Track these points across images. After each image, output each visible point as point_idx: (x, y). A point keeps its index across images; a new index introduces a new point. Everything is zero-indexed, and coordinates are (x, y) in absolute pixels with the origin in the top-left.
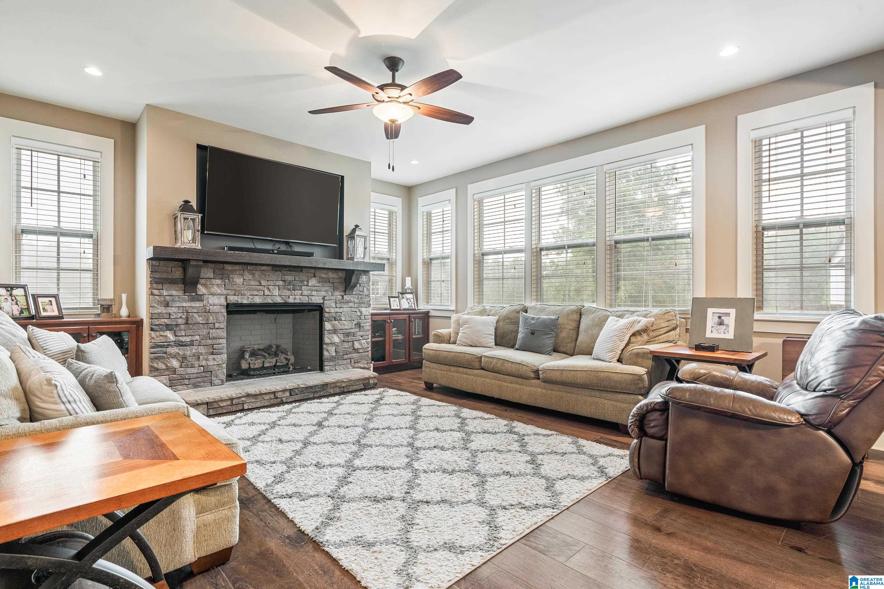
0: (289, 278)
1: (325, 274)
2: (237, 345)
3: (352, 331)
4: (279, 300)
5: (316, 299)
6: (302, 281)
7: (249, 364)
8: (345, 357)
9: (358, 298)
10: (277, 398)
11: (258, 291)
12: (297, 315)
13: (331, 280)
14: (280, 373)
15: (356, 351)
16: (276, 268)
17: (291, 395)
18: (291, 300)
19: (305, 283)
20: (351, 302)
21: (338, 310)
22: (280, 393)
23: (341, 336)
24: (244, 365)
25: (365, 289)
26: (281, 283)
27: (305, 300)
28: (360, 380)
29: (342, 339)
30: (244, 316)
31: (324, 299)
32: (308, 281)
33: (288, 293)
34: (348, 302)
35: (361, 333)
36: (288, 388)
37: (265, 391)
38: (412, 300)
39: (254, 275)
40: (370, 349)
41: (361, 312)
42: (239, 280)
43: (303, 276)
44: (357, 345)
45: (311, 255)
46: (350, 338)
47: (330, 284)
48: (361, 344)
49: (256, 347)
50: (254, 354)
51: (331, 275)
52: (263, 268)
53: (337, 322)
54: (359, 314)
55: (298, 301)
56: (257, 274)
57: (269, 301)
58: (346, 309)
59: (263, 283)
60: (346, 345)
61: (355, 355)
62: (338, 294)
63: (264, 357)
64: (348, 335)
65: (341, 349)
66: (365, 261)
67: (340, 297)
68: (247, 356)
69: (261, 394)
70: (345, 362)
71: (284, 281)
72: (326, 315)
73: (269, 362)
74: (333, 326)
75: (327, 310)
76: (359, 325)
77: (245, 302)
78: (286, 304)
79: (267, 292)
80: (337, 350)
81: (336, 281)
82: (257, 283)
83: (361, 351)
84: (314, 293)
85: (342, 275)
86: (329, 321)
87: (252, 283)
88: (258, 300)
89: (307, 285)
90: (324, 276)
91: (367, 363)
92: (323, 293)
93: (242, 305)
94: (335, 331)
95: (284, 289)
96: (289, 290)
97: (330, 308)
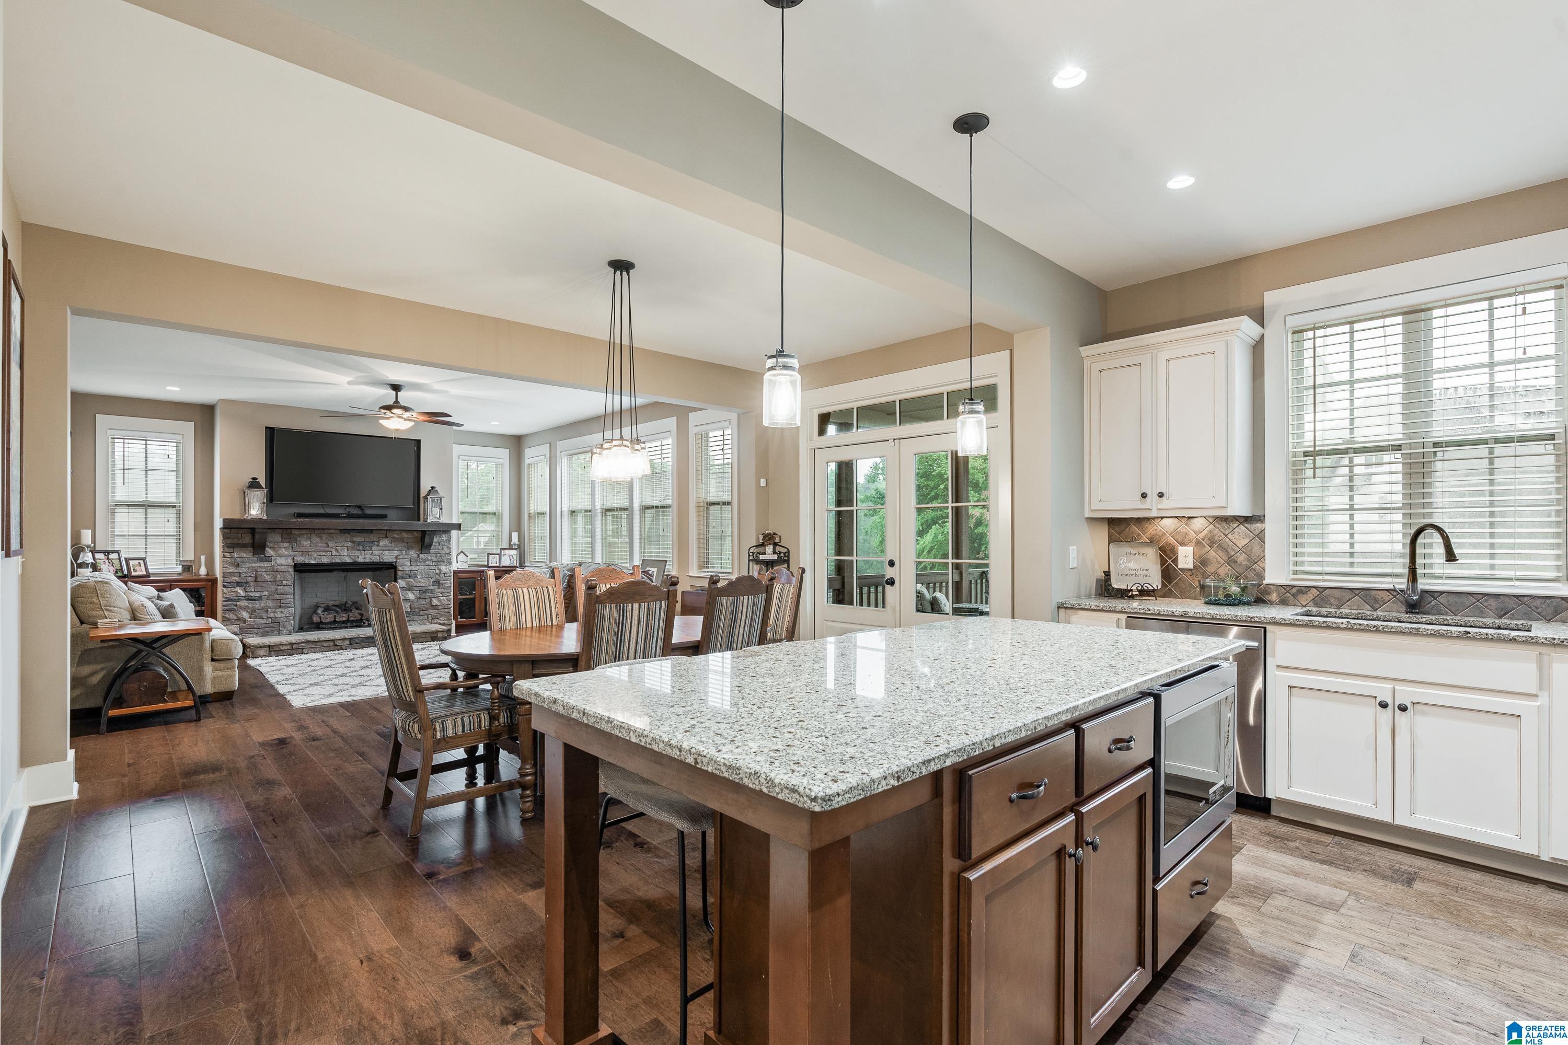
0: (358, 539)
1: (398, 534)
2: (311, 601)
3: (430, 588)
4: (348, 560)
5: (388, 557)
6: (372, 542)
7: (320, 617)
8: (422, 613)
9: (436, 556)
10: (337, 645)
11: (326, 551)
12: (377, 573)
13: (405, 540)
14: (352, 627)
15: (435, 607)
16: (343, 531)
17: (351, 644)
18: (361, 560)
19: (376, 543)
20: (428, 560)
21: (413, 568)
22: (340, 642)
23: (417, 593)
24: (316, 619)
25: (445, 547)
26: (350, 544)
27: (376, 559)
28: (426, 633)
29: (418, 595)
30: (319, 574)
31: (396, 558)
32: (379, 542)
33: (357, 553)
34: (424, 561)
35: (440, 590)
36: (347, 637)
37: (324, 639)
38: (515, 557)
39: (321, 537)
40: (452, 605)
41: (440, 570)
42: (306, 543)
43: (373, 537)
44: (435, 602)
45: (384, 517)
46: (427, 595)
47: (404, 544)
48: (440, 601)
49: (331, 603)
50: (327, 609)
51: (405, 535)
52: (331, 531)
53: (411, 580)
54: (438, 571)
55: (368, 561)
56: (324, 537)
57: (337, 560)
58: (422, 567)
59: (331, 544)
60: (423, 602)
61: (434, 612)
62: (413, 553)
63: (337, 612)
64: (425, 592)
65: (416, 605)
66: (441, 521)
67: (416, 556)
68: (320, 611)
69: (320, 641)
70: (421, 618)
71: (353, 542)
72: (399, 573)
73: (343, 617)
74: (407, 583)
75: (400, 568)
76: (437, 582)
77: (313, 562)
78: (355, 563)
79: (334, 553)
80: (412, 606)
81: (412, 540)
82: (325, 545)
83: (440, 608)
84: (386, 553)
85: (419, 535)
86: (403, 578)
87: (320, 545)
88: (325, 560)
89: (378, 546)
90: (395, 536)
91: (448, 620)
92: (397, 553)
93: (309, 565)
94: (410, 588)
95: (353, 549)
96: (359, 550)
97: (405, 566)
